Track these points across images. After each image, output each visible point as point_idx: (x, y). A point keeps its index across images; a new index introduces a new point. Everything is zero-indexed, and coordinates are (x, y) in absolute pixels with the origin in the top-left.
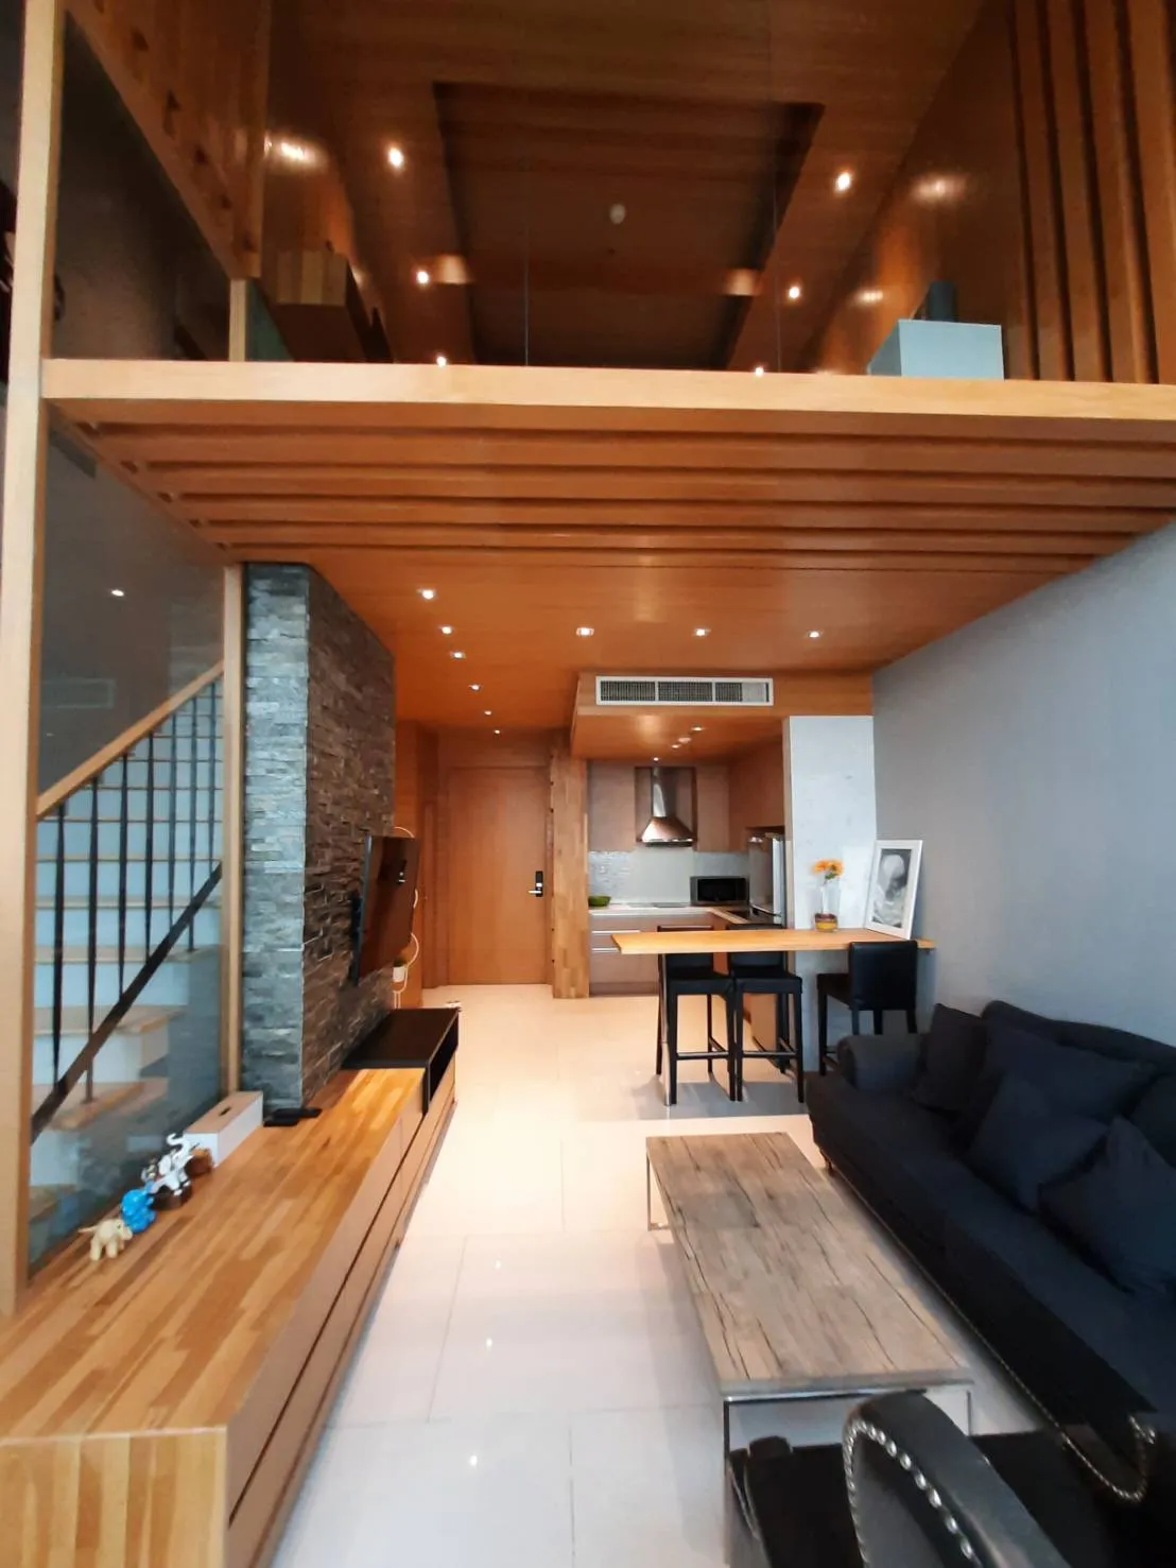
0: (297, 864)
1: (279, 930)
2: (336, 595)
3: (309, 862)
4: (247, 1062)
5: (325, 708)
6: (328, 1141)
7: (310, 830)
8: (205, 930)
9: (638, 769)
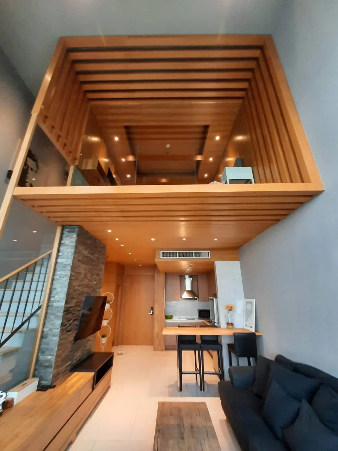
0: (63, 304)
1: (54, 324)
2: (87, 232)
3: (67, 303)
4: (37, 367)
5: (79, 260)
6: (53, 397)
7: (68, 294)
8: (33, 323)
9: (181, 276)
